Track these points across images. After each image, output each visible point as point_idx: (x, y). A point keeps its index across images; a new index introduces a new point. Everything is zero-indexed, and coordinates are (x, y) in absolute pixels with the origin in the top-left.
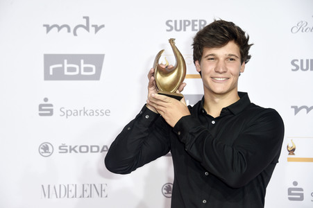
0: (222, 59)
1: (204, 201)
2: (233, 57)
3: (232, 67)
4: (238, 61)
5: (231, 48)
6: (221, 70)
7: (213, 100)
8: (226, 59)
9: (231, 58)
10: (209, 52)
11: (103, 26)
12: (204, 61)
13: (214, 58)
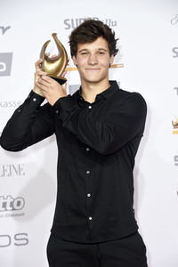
0: (93, 53)
1: (88, 172)
2: (102, 51)
3: (103, 60)
4: (107, 54)
5: (100, 43)
6: (93, 63)
7: (88, 88)
8: (97, 53)
9: (100, 52)
10: (82, 47)
11: (9, 27)
12: (79, 55)
13: (87, 53)
